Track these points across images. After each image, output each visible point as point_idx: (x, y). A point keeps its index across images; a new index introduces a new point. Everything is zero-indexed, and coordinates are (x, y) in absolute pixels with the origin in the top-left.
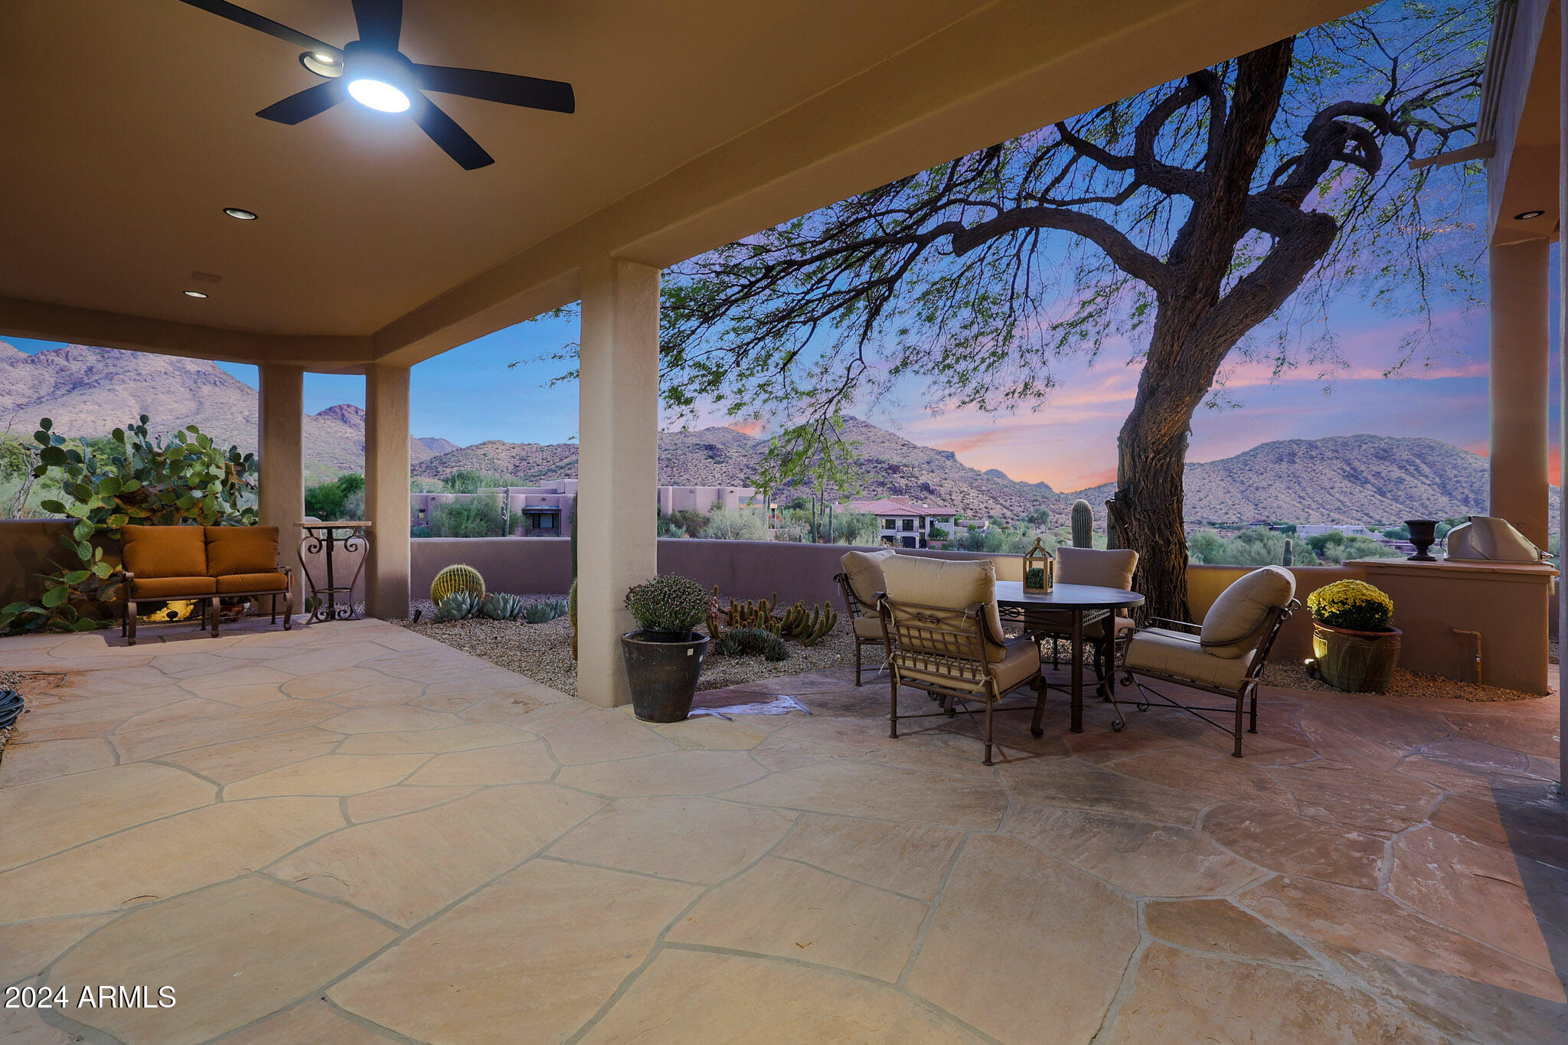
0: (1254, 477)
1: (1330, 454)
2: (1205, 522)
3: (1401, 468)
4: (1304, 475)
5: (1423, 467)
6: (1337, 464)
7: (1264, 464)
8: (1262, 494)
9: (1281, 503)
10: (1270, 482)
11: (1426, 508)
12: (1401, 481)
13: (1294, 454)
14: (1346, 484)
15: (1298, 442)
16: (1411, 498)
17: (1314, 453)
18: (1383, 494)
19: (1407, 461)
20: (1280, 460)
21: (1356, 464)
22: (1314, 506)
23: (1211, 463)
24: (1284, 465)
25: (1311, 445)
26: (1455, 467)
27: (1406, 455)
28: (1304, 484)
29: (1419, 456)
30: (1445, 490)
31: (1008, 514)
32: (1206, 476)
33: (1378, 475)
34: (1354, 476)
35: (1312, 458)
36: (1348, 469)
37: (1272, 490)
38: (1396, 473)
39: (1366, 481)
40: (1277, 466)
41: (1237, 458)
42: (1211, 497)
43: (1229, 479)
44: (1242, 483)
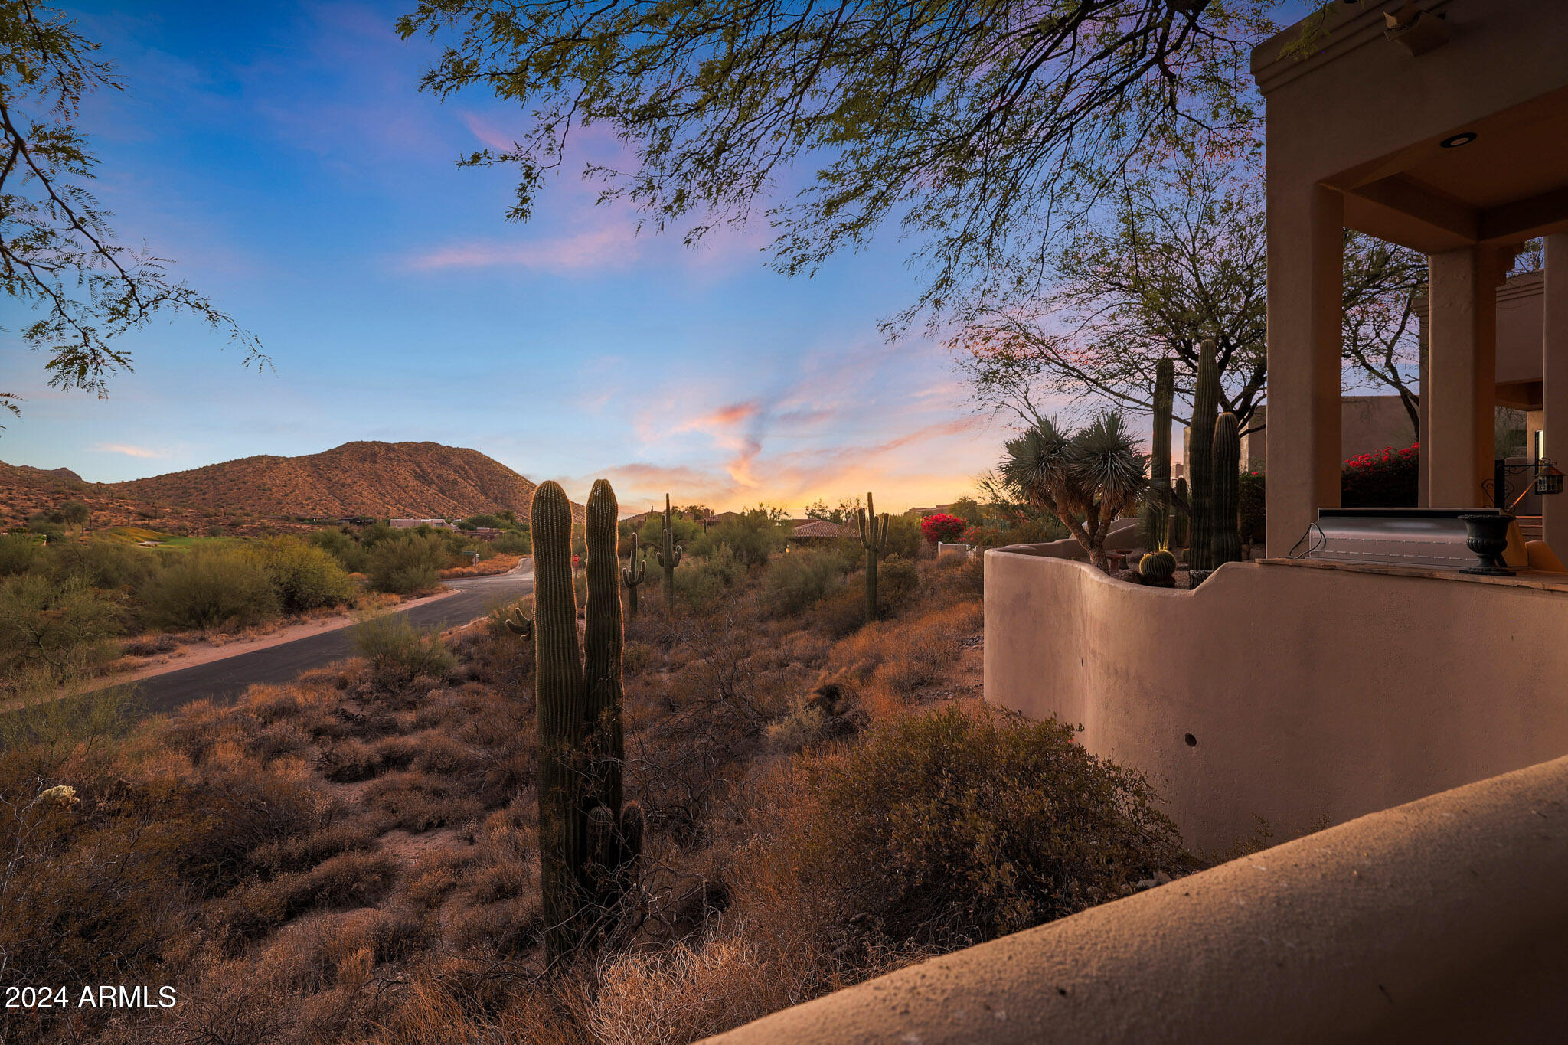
0: (340, 474)
1: (404, 457)
2: (293, 518)
3: (455, 472)
4: (384, 474)
5: (470, 471)
6: (411, 466)
7: (350, 463)
8: (347, 491)
9: (365, 500)
10: (355, 480)
11: (472, 504)
12: (455, 482)
13: (374, 455)
14: (417, 484)
15: (379, 444)
16: (462, 496)
17: (392, 455)
18: (443, 493)
19: (460, 466)
20: (363, 460)
21: (425, 466)
22: (392, 502)
23: (298, 458)
24: (367, 465)
25: (389, 447)
26: (489, 473)
27: (459, 461)
28: (384, 482)
30: (485, 493)
32: (291, 469)
33: (440, 476)
34: (422, 477)
35: (390, 459)
36: (418, 470)
37: (356, 487)
38: (453, 476)
39: (432, 482)
40: (361, 465)
41: (324, 454)
42: (297, 492)
43: (316, 475)
44: (329, 479)
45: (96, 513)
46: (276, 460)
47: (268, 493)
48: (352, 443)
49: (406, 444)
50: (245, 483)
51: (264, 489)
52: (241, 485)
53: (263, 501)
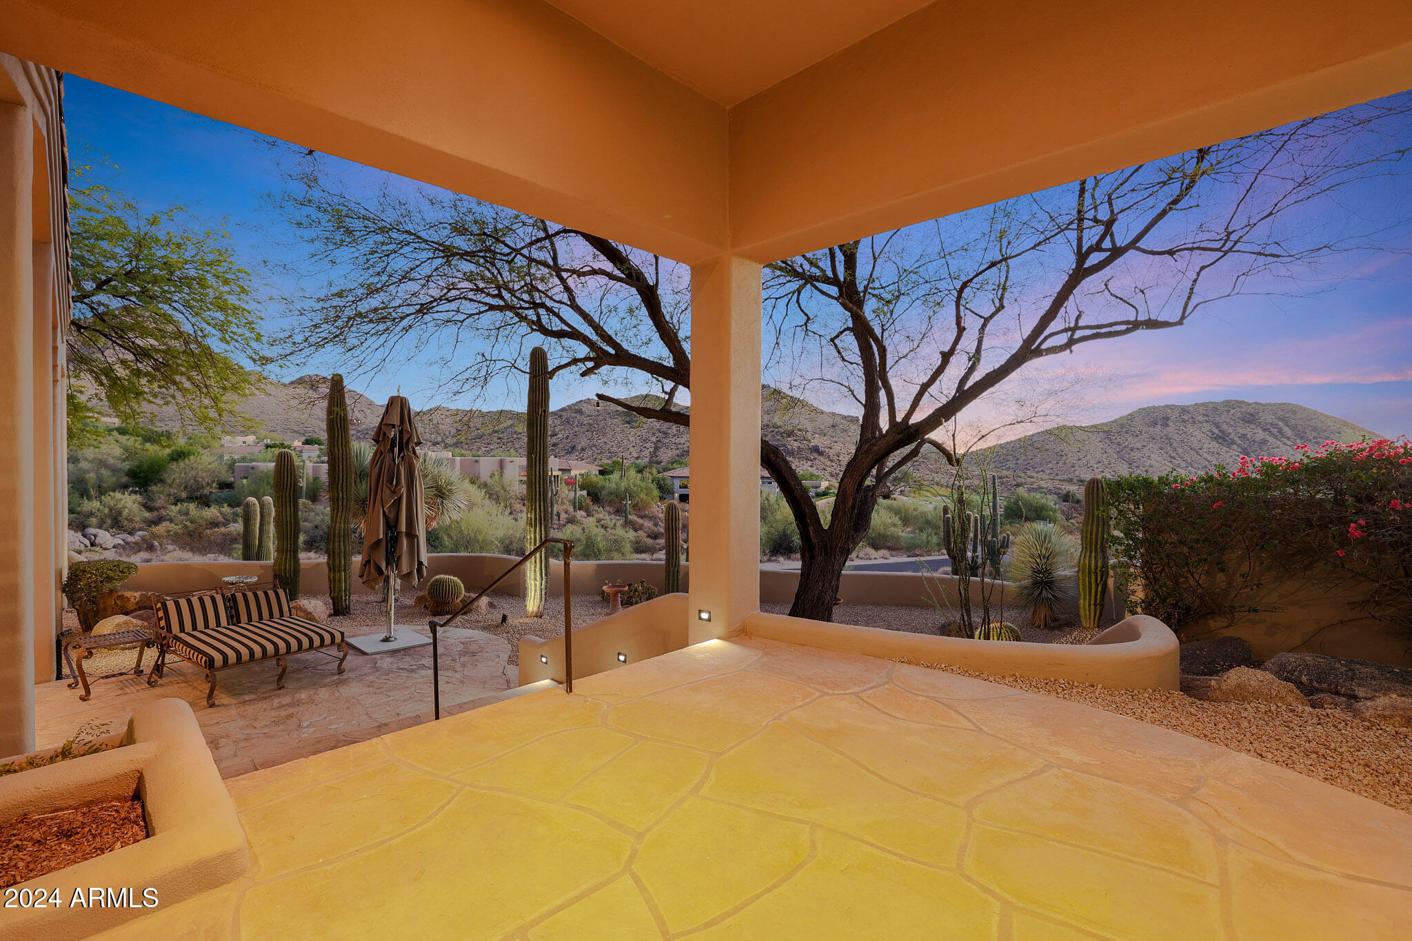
0: (1130, 439)
1: (1201, 418)
3: (1265, 430)
4: (1176, 437)
5: (1286, 429)
6: (1207, 427)
7: (1140, 427)
8: (1136, 454)
9: (1153, 463)
10: (1145, 444)
12: (1264, 442)
13: (1168, 419)
15: (1172, 407)
17: (1186, 417)
19: (1272, 424)
20: (1154, 423)
21: (1224, 427)
22: (1183, 464)
23: (1092, 426)
24: (1158, 428)
25: (1184, 410)
27: (1270, 418)
28: (1175, 445)
29: (1282, 419)
32: (1085, 437)
33: (1243, 436)
34: (1222, 438)
35: (1184, 421)
36: (1216, 431)
37: (1146, 451)
38: (1260, 435)
39: (1233, 442)
40: (1151, 429)
41: (1116, 421)
42: (1089, 456)
43: (1107, 440)
44: (1119, 444)
46: (1074, 429)
47: (1064, 458)
48: (1144, 409)
49: (1203, 404)
51: (1061, 454)
52: (1044, 452)
53: (1060, 465)
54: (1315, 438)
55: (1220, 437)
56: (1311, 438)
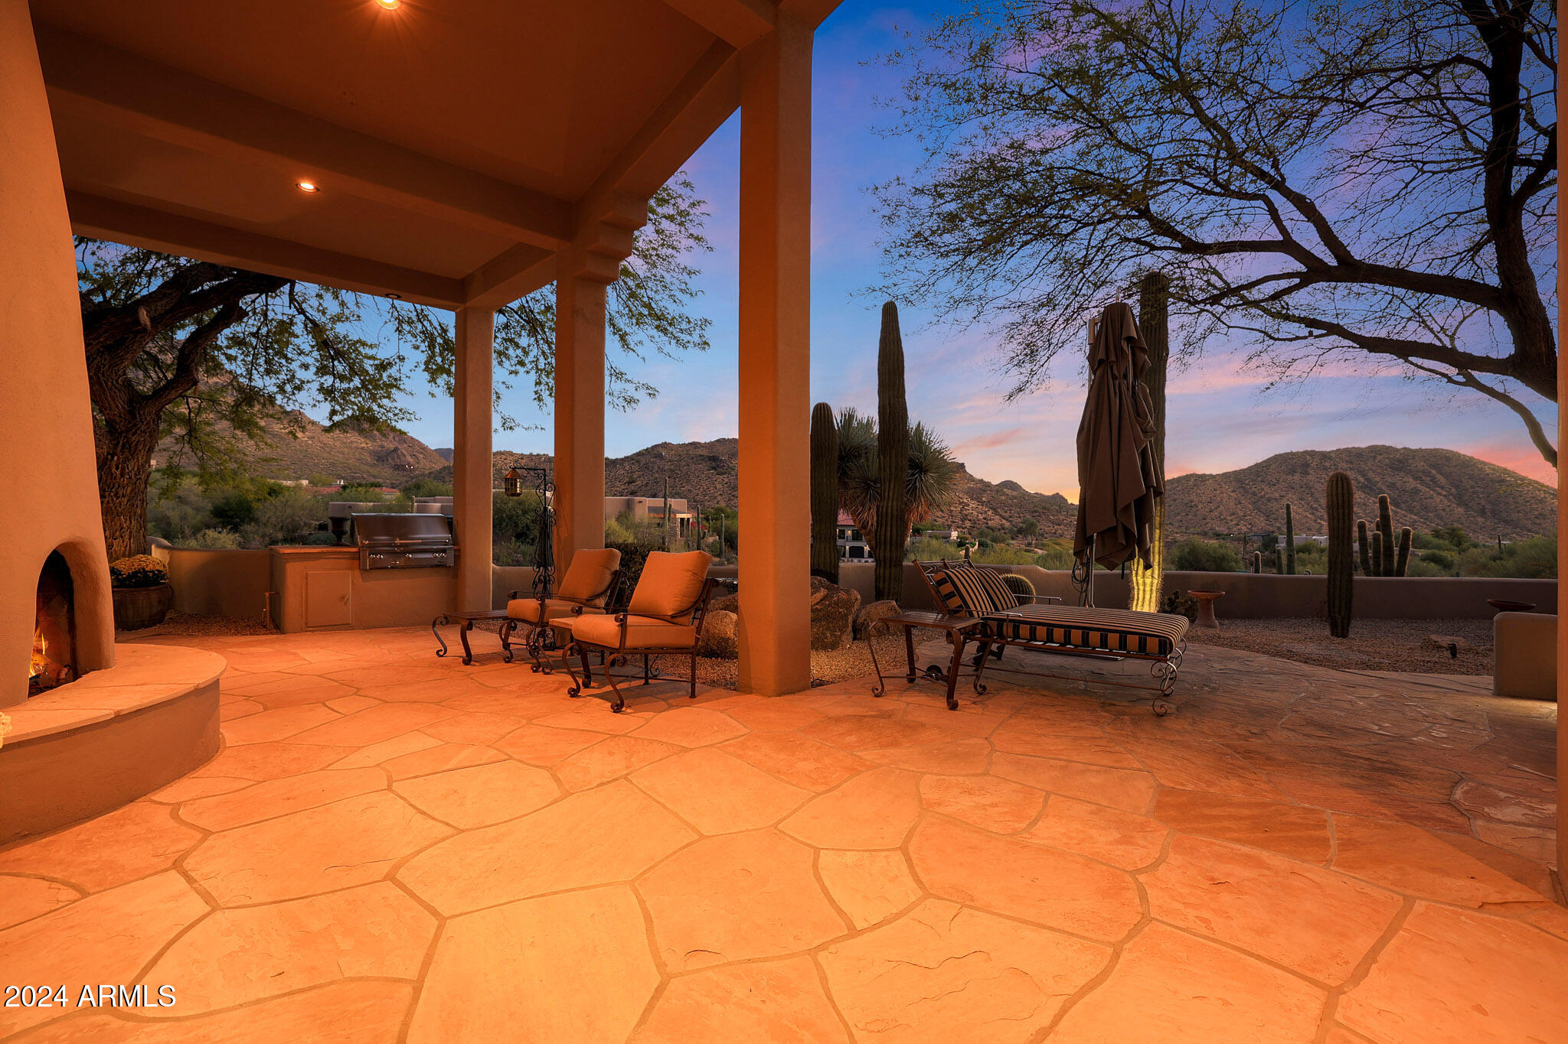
0: (1267, 489)
3: (1416, 479)
4: (1317, 486)
5: (1439, 477)
7: (1277, 476)
8: (1273, 505)
10: (1283, 493)
11: (1440, 518)
12: (1416, 491)
13: (1307, 465)
15: (1312, 453)
16: (1426, 508)
17: (1328, 464)
19: (1423, 472)
20: (1293, 471)
21: (1371, 475)
23: (1224, 474)
24: (1297, 477)
25: (1324, 456)
26: (1471, 477)
27: (1421, 465)
28: (1316, 495)
29: (1434, 467)
30: (1461, 502)
31: (1007, 524)
32: (1216, 486)
33: (1392, 486)
35: (1326, 469)
36: (1362, 480)
37: (1284, 502)
38: (1412, 483)
40: (1290, 478)
41: (1250, 468)
42: (1222, 508)
43: (1241, 490)
44: (1254, 494)
45: (1056, 527)
46: (1202, 478)
47: (1194, 509)
48: (1280, 455)
49: (1347, 450)
50: (1175, 500)
51: (1190, 505)
52: (1172, 502)
53: (1190, 517)
54: (1472, 487)
55: (1367, 486)
56: (1468, 486)
